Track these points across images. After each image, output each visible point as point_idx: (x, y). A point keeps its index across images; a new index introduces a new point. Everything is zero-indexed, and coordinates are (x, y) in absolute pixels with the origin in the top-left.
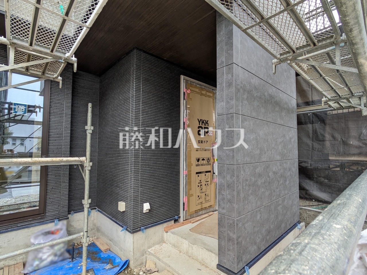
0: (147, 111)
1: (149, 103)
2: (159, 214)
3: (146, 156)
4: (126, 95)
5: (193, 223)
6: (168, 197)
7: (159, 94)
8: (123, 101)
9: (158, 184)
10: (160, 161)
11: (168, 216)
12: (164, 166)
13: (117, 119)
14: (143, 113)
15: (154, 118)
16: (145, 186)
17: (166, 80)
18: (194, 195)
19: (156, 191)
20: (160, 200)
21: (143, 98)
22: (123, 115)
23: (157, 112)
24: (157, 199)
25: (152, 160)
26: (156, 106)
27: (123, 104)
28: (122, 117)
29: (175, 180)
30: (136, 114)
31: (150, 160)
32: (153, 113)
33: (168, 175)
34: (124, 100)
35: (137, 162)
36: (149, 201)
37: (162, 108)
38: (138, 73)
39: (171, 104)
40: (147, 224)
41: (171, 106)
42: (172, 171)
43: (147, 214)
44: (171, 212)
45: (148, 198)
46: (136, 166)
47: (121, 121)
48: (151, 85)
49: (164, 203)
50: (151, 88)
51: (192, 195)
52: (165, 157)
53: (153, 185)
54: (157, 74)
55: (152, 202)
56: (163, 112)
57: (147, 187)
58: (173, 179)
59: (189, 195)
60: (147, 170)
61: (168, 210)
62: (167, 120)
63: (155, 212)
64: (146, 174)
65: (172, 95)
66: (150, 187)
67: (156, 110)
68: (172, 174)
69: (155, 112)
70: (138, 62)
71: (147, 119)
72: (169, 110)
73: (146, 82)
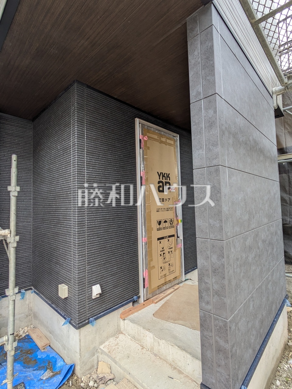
0: (93, 163)
1: (96, 153)
2: (113, 297)
3: (93, 223)
4: (66, 143)
5: (156, 303)
6: (124, 273)
7: (109, 141)
8: (62, 151)
9: (110, 258)
10: (112, 228)
11: (124, 298)
12: (118, 233)
13: (55, 174)
14: (88, 167)
16: (94, 263)
17: (117, 124)
18: (156, 267)
19: (108, 268)
20: (114, 279)
22: (62, 170)
24: (111, 278)
26: (105, 157)
27: (62, 155)
28: (61, 173)
29: (132, 250)
30: (80, 168)
31: (100, 227)
32: (101, 166)
33: (124, 244)
34: (64, 150)
35: (81, 232)
36: (99, 282)
37: (113, 160)
38: (81, 114)
39: (124, 154)
40: (97, 313)
41: (125, 156)
42: (128, 239)
43: (97, 299)
44: (129, 292)
45: (98, 278)
46: (80, 237)
47: (60, 177)
48: (98, 130)
49: (119, 281)
50: (98, 134)
51: (154, 267)
52: (118, 223)
53: (105, 260)
54: (105, 116)
55: (103, 283)
56: (114, 164)
57: (97, 264)
58: (129, 249)
59: (149, 268)
60: (96, 241)
61: (125, 289)
62: (120, 175)
63: (108, 295)
64: (95, 246)
65: (125, 143)
66: (100, 263)
67: (106, 163)
68: (128, 243)
69: (105, 165)
70: (80, 100)
71: (93, 174)
72: (122, 162)
73: (92, 126)
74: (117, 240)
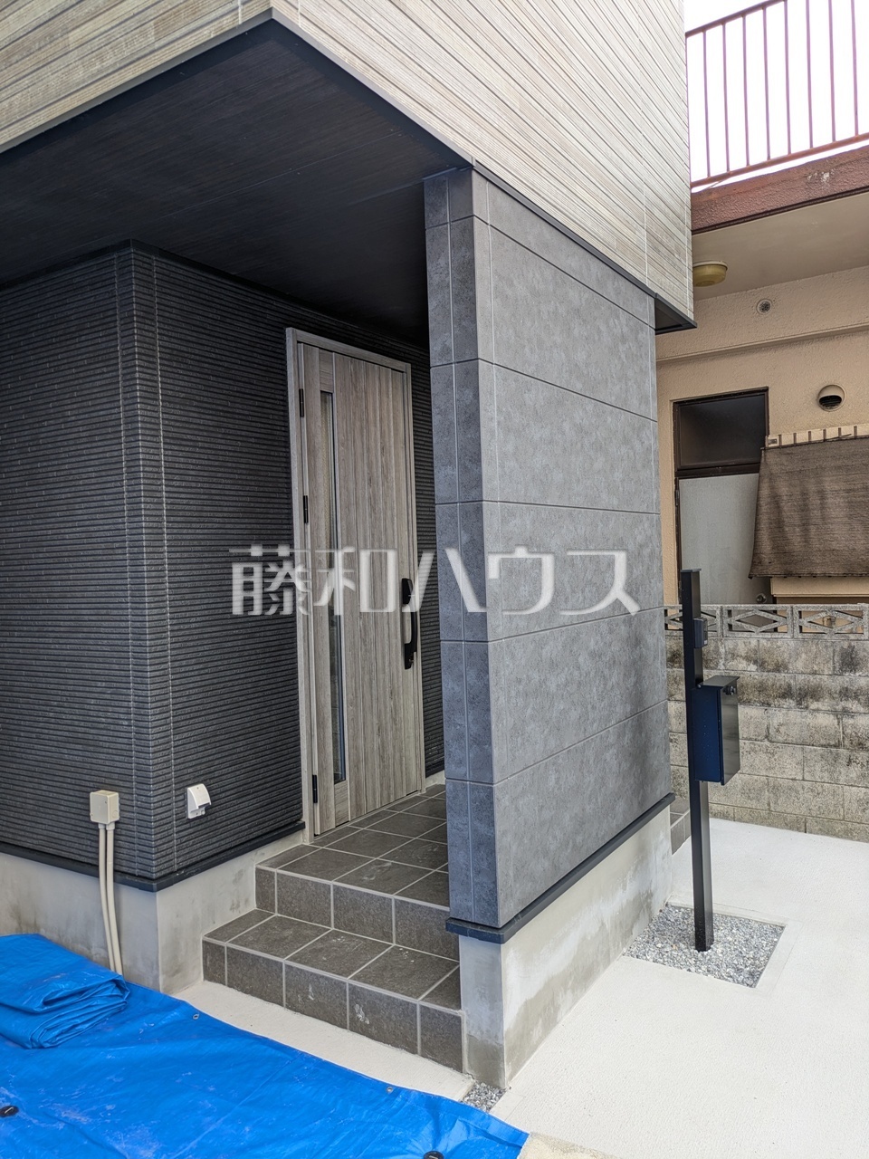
0: (181, 466)
1: (188, 436)
2: (235, 820)
3: (186, 626)
6: (264, 759)
7: (218, 402)
12: (246, 653)
14: (170, 477)
15: (207, 491)
16: (189, 728)
17: (239, 351)
19: (223, 743)
20: (239, 772)
21: (167, 422)
23: (216, 466)
24: (231, 769)
25: (206, 636)
26: (211, 446)
28: (82, 488)
29: (282, 700)
30: (149, 482)
31: (201, 636)
32: (201, 473)
33: (262, 683)
35: (158, 648)
36: (202, 778)
37: (231, 454)
38: (147, 334)
39: (258, 435)
40: (199, 858)
41: (261, 441)
42: (271, 670)
43: (198, 822)
44: (275, 810)
46: (157, 661)
48: (191, 374)
49: (250, 781)
50: (190, 385)
52: (247, 625)
53: (214, 722)
54: (207, 332)
55: (212, 782)
56: (234, 465)
57: (196, 732)
58: (275, 696)
60: (193, 673)
61: (265, 804)
62: (250, 494)
63: (224, 813)
64: (191, 685)
65: (261, 404)
66: (205, 730)
67: (212, 463)
68: (272, 681)
69: (210, 469)
70: (144, 294)
71: (183, 496)
72: (254, 456)
73: (175, 364)
74: (245, 670)
